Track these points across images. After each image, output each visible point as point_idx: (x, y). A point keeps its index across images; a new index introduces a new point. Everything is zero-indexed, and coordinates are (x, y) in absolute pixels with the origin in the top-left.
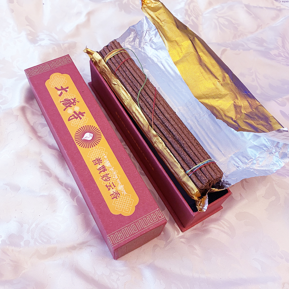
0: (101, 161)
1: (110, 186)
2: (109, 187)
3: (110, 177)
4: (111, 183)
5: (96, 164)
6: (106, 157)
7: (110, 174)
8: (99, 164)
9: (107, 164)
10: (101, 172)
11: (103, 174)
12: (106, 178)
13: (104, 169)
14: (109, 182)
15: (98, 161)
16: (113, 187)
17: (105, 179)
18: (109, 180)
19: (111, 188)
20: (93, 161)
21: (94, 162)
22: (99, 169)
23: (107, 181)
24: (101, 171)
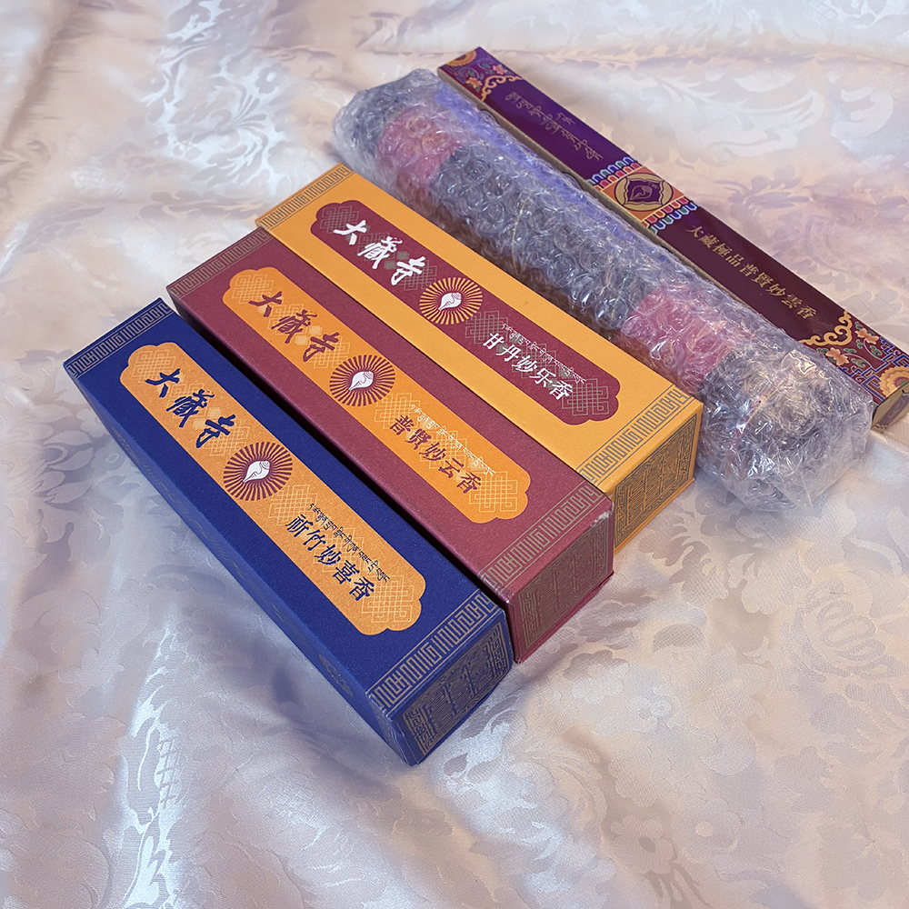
0: (411, 421)
1: (451, 467)
2: (448, 471)
3: (444, 450)
4: (450, 461)
5: (401, 431)
6: (418, 410)
7: (441, 444)
8: (409, 430)
9: (427, 424)
10: (417, 445)
11: (423, 447)
12: (436, 453)
13: (423, 436)
14: (444, 460)
15: (404, 423)
16: (459, 467)
17: (434, 456)
18: (444, 455)
19: (454, 472)
20: (391, 428)
21: (394, 428)
22: (413, 440)
23: (440, 458)
24: (417, 442)
